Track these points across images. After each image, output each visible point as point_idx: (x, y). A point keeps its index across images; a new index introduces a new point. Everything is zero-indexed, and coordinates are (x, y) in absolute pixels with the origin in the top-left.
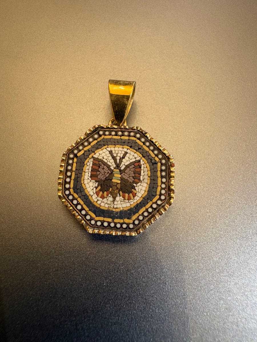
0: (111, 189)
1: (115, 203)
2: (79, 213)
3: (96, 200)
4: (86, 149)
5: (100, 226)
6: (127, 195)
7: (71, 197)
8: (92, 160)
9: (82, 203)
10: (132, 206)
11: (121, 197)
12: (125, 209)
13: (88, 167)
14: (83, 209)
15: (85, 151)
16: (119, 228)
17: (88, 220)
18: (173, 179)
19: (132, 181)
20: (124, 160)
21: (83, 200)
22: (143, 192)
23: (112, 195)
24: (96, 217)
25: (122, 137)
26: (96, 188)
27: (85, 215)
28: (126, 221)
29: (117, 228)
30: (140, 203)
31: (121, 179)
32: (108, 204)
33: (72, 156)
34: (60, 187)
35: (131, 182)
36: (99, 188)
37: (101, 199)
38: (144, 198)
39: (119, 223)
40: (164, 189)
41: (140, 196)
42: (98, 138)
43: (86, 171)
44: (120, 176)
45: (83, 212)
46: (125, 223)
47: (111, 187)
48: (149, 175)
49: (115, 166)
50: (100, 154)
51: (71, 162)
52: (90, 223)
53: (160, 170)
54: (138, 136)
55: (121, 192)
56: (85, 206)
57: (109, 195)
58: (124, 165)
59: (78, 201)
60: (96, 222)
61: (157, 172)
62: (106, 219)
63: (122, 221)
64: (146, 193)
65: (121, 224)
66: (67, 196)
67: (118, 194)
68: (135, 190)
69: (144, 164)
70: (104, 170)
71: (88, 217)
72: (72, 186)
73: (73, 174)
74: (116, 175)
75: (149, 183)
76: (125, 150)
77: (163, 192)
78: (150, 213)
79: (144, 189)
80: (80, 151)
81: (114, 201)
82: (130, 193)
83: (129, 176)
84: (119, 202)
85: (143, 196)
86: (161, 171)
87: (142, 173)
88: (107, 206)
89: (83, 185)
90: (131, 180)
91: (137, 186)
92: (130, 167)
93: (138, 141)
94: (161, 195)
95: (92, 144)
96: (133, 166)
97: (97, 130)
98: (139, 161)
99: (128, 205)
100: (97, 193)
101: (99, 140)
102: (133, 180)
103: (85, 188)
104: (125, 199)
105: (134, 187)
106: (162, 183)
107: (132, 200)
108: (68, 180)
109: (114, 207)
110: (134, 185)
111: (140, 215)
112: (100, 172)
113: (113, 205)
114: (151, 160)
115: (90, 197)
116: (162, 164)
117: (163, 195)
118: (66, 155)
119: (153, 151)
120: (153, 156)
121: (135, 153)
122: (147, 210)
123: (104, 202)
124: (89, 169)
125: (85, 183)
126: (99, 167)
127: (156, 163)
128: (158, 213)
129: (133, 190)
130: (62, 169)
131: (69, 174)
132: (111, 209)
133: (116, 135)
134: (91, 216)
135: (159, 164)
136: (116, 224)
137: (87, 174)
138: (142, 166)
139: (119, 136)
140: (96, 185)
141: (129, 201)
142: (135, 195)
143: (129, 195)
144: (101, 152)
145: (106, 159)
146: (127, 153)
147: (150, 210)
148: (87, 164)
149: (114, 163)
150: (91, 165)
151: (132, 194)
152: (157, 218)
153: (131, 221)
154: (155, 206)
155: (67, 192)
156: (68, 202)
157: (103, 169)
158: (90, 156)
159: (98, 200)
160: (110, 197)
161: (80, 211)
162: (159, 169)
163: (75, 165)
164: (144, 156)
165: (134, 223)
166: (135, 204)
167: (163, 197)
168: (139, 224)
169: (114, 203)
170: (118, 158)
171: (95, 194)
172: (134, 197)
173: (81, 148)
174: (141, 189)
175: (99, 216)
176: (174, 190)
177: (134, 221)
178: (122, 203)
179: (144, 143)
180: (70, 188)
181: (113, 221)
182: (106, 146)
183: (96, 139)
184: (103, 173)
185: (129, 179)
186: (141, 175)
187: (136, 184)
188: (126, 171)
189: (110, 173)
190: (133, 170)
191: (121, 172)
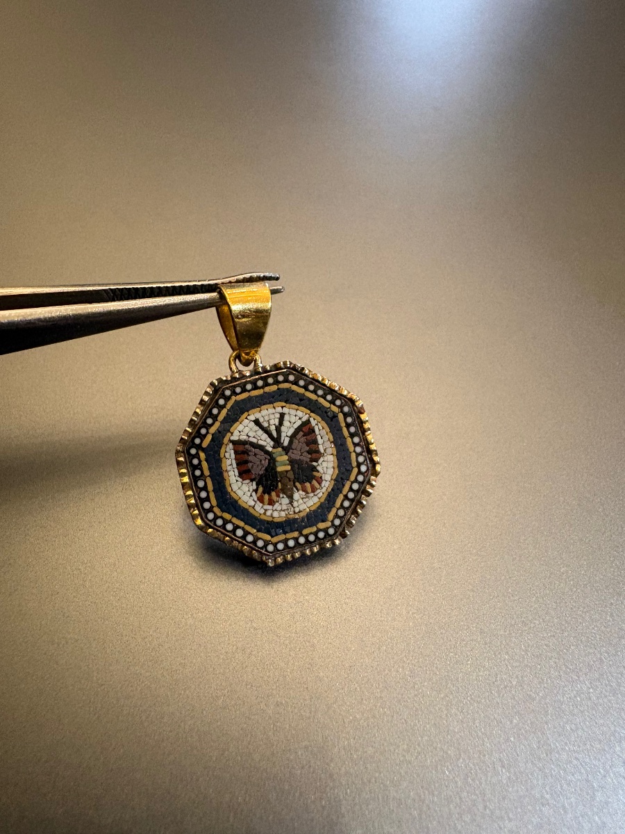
0: (279, 483)
1: (294, 506)
2: (244, 542)
3: (262, 511)
4: (213, 430)
5: (284, 549)
6: (308, 485)
7: (219, 522)
8: (231, 445)
9: (241, 524)
10: (322, 500)
11: (301, 492)
12: (313, 509)
13: (229, 462)
14: (246, 533)
15: (213, 435)
16: (315, 541)
17: (262, 548)
18: (369, 432)
19: (308, 460)
20: (283, 429)
21: (241, 520)
22: (330, 471)
23: (284, 493)
24: (272, 537)
25: (267, 389)
26: (256, 491)
27: (254, 542)
28: (321, 525)
29: (311, 542)
30: (332, 490)
31: (290, 462)
32: (284, 511)
33: (193, 451)
34: (194, 511)
35: (307, 462)
36: (261, 489)
37: (270, 507)
38: (335, 480)
39: (311, 533)
40: (362, 455)
41: (330, 479)
42: (226, 404)
43: (229, 468)
44: (286, 458)
45: (250, 538)
46: (320, 530)
47: (280, 481)
48: (332, 439)
49: (272, 443)
50: (240, 432)
51: (195, 462)
52: (266, 551)
53: (345, 425)
54: (291, 378)
55: (297, 484)
56: (248, 528)
58: (287, 436)
59: (233, 524)
60: (275, 545)
61: (342, 430)
62: (289, 536)
63: (314, 529)
64: (337, 471)
65: (316, 534)
66: (213, 521)
67: (295, 489)
68: (318, 472)
69: (316, 425)
70: (257, 456)
71: (260, 544)
72: (214, 502)
73: (209, 481)
74: (278, 459)
75: (335, 453)
76: (279, 409)
77: (361, 459)
78: (352, 501)
79: (331, 465)
80: (205, 436)
81: (291, 503)
82: (312, 480)
83: (300, 453)
84: (301, 501)
85: (334, 477)
86: (348, 426)
87: (320, 441)
88: (283, 514)
89: (232, 494)
90: (306, 458)
91: (318, 465)
92: (298, 437)
93: (294, 388)
94: (359, 465)
95: (221, 418)
96: (301, 433)
97: (218, 390)
98: (308, 422)
99: (316, 500)
100: (261, 500)
101: (229, 405)
102: (310, 456)
103: (237, 498)
104: (307, 493)
105: (314, 469)
106: (355, 445)
107: (319, 491)
108: (203, 494)
109: (294, 512)
110: (315, 464)
111: (338, 509)
113: (292, 509)
114: (326, 412)
115: (251, 510)
116: (346, 415)
117: (362, 463)
118: (183, 452)
119: (324, 397)
120: (327, 405)
121: (297, 410)
122: (346, 497)
123: (276, 510)
124: (231, 465)
125: (234, 490)
126: (248, 455)
127: (335, 416)
128: (363, 496)
129: (315, 473)
130: (186, 479)
131: (201, 484)
133: (255, 387)
134: (263, 540)
135: (341, 416)
137: (231, 473)
139: (260, 388)
140: (255, 487)
141: (316, 493)
142: (320, 480)
143: (310, 483)
144: (241, 427)
145: (254, 437)
146: (285, 414)
147: (351, 495)
148: (225, 456)
149: (269, 440)
150: (233, 456)
151: (316, 480)
152: (364, 503)
153: (328, 524)
154: (355, 486)
155: (211, 516)
156: (218, 531)
157: (255, 455)
158: (226, 440)
159: (266, 510)
160: (283, 497)
161: (244, 537)
162: (343, 424)
163: (205, 465)
164: (312, 409)
165: (333, 525)
166: (326, 494)
167: (363, 468)
168: (341, 523)
169: (292, 506)
171: (258, 502)
172: (320, 484)
173: (203, 431)
174: (327, 467)
175: (277, 535)
176: (376, 451)
177: (332, 522)
178: (305, 500)
179: (306, 388)
180: (212, 507)
181: (301, 534)
182: (246, 414)
183: (224, 407)
184: (259, 463)
185: (302, 458)
186: (318, 444)
187: (317, 461)
188: (293, 447)
189: (269, 458)
190: (303, 439)
191: (286, 450)
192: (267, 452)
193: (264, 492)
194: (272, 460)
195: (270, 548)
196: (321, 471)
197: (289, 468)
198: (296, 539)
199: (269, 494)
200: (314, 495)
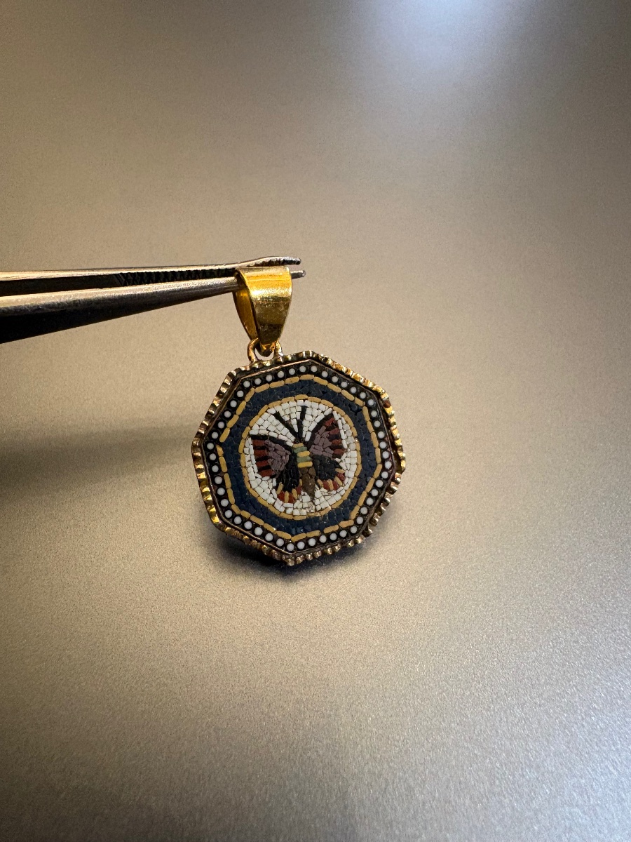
0: (301, 480)
1: (316, 504)
2: (263, 541)
3: (282, 509)
4: (231, 424)
5: (304, 549)
6: (330, 482)
7: (238, 520)
9: (260, 522)
10: (345, 498)
11: (323, 489)
12: (335, 507)
13: (248, 458)
14: (266, 532)
15: (231, 429)
16: (336, 540)
17: (281, 547)
18: (395, 426)
19: (331, 456)
21: (261, 518)
22: (354, 468)
23: (306, 490)
24: (293, 535)
25: (288, 381)
26: (276, 488)
27: (274, 541)
28: (344, 524)
29: (332, 541)
30: (355, 487)
31: (312, 458)
32: (305, 509)
33: (210, 446)
34: (211, 508)
35: (329, 458)
36: (281, 486)
38: (358, 477)
39: (333, 532)
40: (387, 451)
41: (353, 476)
42: (244, 396)
43: (248, 464)
44: (308, 453)
45: (269, 537)
46: (343, 529)
47: (301, 478)
48: (356, 434)
49: (293, 438)
50: (259, 426)
51: (213, 457)
52: (286, 550)
53: (369, 419)
54: (314, 369)
55: (319, 481)
56: (267, 526)
57: (302, 493)
59: (252, 522)
60: (296, 544)
61: (366, 424)
62: (310, 534)
63: (337, 528)
64: (360, 467)
65: (338, 533)
66: (231, 520)
67: (316, 486)
68: (341, 468)
69: (340, 419)
70: (278, 452)
71: (280, 542)
72: (232, 499)
73: (227, 477)
74: (300, 454)
75: (359, 448)
76: (301, 402)
77: (386, 455)
78: (375, 498)
79: (355, 461)
80: (222, 430)
81: (313, 500)
82: (334, 477)
83: (322, 448)
84: (323, 499)
85: (357, 475)
86: (373, 420)
88: (304, 512)
89: (251, 491)
90: (329, 453)
91: (341, 461)
92: (320, 431)
93: (317, 379)
94: (383, 461)
95: (239, 411)
96: (324, 428)
97: (237, 380)
98: (331, 415)
99: (338, 497)
100: (281, 497)
101: (248, 398)
102: (332, 452)
103: (256, 496)
104: (329, 490)
105: (337, 465)
106: (380, 440)
107: (341, 488)
108: (221, 491)
109: (316, 510)
110: (337, 460)
111: (361, 507)
112: (272, 458)
113: (314, 507)
114: (350, 406)
115: (271, 509)
116: (370, 409)
117: (387, 460)
118: (200, 447)
119: (348, 389)
120: (351, 398)
121: (320, 403)
122: (370, 495)
123: (297, 508)
124: (250, 461)
125: (253, 487)
126: (268, 451)
127: (360, 410)
128: (387, 493)
129: (338, 470)
130: (203, 476)
131: (218, 480)
132: (313, 514)
133: (276, 379)
134: (283, 539)
135: (365, 410)
136: (328, 536)
137: (250, 469)
138: (340, 422)
139: (281, 379)
140: (275, 483)
141: (338, 491)
142: (342, 479)
143: (333, 480)
144: (260, 421)
145: (274, 432)
146: (306, 407)
147: (375, 493)
148: (243, 452)
150: (252, 451)
151: (339, 477)
152: (388, 499)
153: (351, 522)
154: (380, 484)
155: (228, 514)
156: (236, 529)
157: (276, 450)
158: (244, 435)
159: (286, 508)
160: (304, 495)
161: (263, 536)
162: (367, 419)
163: (222, 460)
164: (336, 402)
165: (356, 524)
166: (349, 492)
167: (388, 465)
168: (364, 521)
169: (314, 504)
170: (294, 422)
172: (342, 481)
173: (221, 425)
174: (350, 463)
175: (297, 534)
176: (401, 446)
177: (355, 520)
178: (327, 498)
179: (329, 379)
180: (230, 504)
181: (323, 533)
182: (266, 407)
183: (242, 399)
184: (279, 459)
185: (325, 454)
186: (342, 439)
187: (340, 457)
188: (315, 442)
189: (290, 453)
190: (326, 434)
191: (308, 445)
192: (287, 448)
193: (284, 490)
194: (294, 457)
195: (290, 547)
196: (344, 468)
197: (310, 464)
198: (317, 538)
199: (290, 492)
200: (337, 493)
